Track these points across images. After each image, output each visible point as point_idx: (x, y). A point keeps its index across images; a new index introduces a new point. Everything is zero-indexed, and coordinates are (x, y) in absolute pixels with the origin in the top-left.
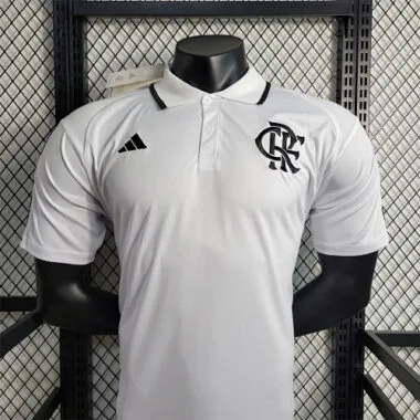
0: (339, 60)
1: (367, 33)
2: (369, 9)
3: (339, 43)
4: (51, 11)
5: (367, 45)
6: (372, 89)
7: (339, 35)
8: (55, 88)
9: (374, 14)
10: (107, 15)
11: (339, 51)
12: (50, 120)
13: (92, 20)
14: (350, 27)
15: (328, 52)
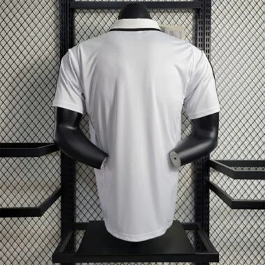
0: (196, 30)
1: (209, 17)
2: (210, 6)
3: (196, 22)
4: (58, 6)
5: (209, 23)
6: (212, 44)
7: (195, 18)
8: (60, 43)
9: (212, 8)
10: (85, 8)
11: (196, 25)
12: (57, 59)
13: (78, 10)
14: (201, 14)
15: (191, 26)
